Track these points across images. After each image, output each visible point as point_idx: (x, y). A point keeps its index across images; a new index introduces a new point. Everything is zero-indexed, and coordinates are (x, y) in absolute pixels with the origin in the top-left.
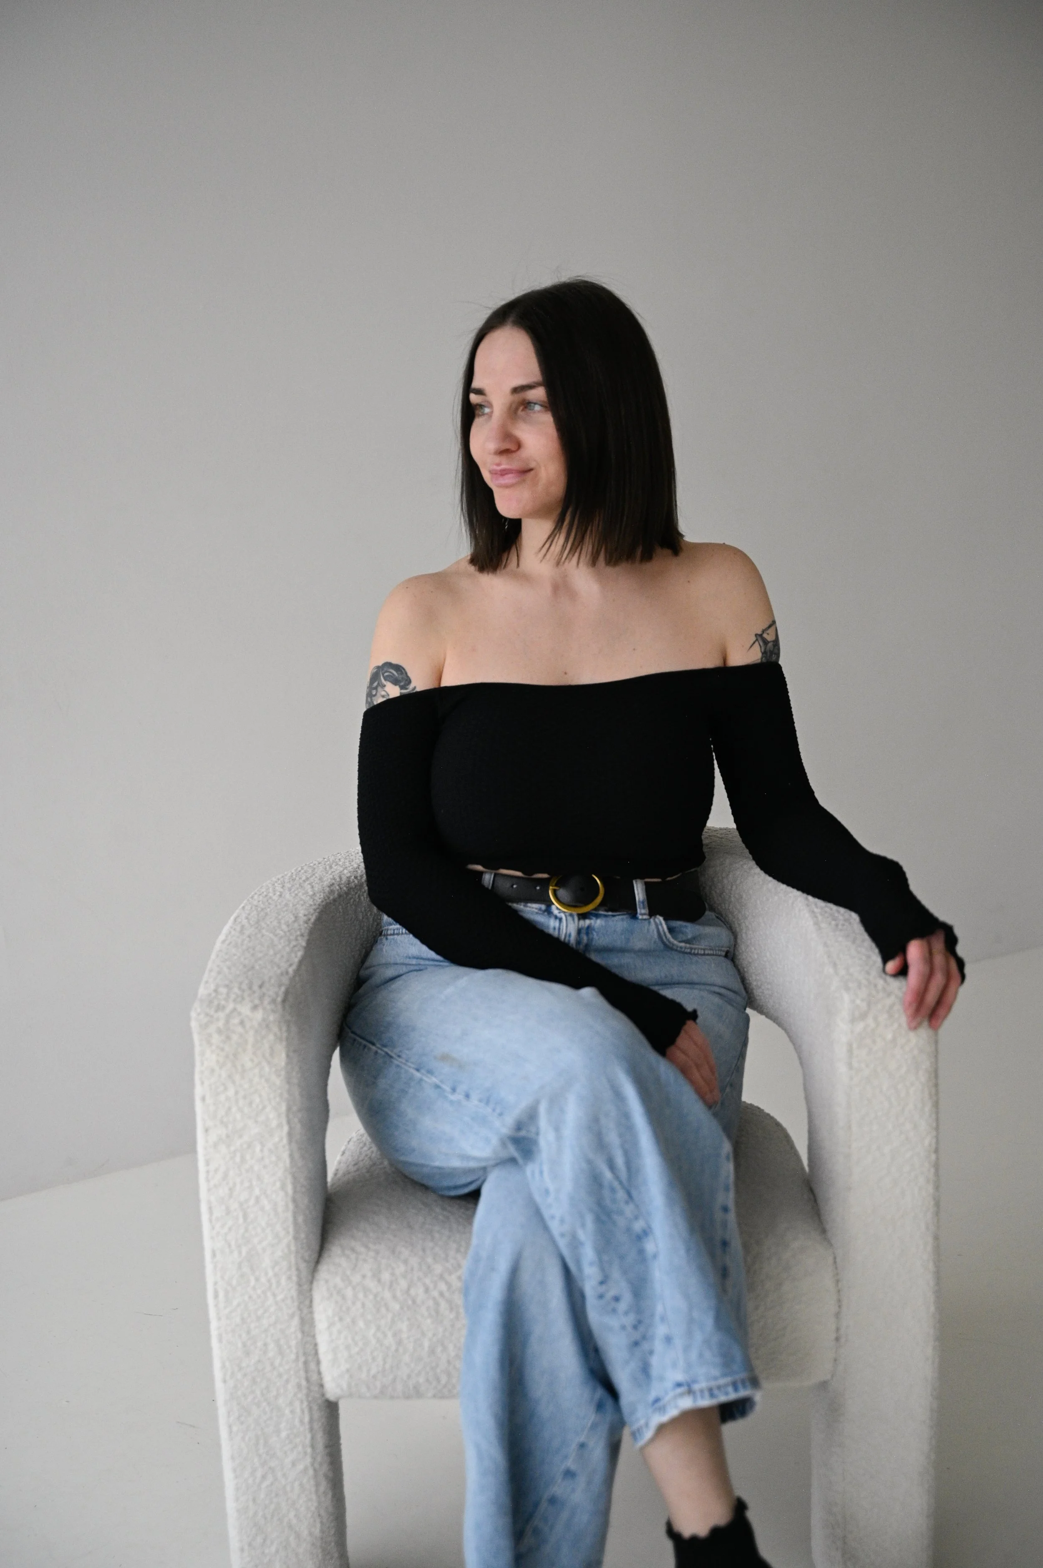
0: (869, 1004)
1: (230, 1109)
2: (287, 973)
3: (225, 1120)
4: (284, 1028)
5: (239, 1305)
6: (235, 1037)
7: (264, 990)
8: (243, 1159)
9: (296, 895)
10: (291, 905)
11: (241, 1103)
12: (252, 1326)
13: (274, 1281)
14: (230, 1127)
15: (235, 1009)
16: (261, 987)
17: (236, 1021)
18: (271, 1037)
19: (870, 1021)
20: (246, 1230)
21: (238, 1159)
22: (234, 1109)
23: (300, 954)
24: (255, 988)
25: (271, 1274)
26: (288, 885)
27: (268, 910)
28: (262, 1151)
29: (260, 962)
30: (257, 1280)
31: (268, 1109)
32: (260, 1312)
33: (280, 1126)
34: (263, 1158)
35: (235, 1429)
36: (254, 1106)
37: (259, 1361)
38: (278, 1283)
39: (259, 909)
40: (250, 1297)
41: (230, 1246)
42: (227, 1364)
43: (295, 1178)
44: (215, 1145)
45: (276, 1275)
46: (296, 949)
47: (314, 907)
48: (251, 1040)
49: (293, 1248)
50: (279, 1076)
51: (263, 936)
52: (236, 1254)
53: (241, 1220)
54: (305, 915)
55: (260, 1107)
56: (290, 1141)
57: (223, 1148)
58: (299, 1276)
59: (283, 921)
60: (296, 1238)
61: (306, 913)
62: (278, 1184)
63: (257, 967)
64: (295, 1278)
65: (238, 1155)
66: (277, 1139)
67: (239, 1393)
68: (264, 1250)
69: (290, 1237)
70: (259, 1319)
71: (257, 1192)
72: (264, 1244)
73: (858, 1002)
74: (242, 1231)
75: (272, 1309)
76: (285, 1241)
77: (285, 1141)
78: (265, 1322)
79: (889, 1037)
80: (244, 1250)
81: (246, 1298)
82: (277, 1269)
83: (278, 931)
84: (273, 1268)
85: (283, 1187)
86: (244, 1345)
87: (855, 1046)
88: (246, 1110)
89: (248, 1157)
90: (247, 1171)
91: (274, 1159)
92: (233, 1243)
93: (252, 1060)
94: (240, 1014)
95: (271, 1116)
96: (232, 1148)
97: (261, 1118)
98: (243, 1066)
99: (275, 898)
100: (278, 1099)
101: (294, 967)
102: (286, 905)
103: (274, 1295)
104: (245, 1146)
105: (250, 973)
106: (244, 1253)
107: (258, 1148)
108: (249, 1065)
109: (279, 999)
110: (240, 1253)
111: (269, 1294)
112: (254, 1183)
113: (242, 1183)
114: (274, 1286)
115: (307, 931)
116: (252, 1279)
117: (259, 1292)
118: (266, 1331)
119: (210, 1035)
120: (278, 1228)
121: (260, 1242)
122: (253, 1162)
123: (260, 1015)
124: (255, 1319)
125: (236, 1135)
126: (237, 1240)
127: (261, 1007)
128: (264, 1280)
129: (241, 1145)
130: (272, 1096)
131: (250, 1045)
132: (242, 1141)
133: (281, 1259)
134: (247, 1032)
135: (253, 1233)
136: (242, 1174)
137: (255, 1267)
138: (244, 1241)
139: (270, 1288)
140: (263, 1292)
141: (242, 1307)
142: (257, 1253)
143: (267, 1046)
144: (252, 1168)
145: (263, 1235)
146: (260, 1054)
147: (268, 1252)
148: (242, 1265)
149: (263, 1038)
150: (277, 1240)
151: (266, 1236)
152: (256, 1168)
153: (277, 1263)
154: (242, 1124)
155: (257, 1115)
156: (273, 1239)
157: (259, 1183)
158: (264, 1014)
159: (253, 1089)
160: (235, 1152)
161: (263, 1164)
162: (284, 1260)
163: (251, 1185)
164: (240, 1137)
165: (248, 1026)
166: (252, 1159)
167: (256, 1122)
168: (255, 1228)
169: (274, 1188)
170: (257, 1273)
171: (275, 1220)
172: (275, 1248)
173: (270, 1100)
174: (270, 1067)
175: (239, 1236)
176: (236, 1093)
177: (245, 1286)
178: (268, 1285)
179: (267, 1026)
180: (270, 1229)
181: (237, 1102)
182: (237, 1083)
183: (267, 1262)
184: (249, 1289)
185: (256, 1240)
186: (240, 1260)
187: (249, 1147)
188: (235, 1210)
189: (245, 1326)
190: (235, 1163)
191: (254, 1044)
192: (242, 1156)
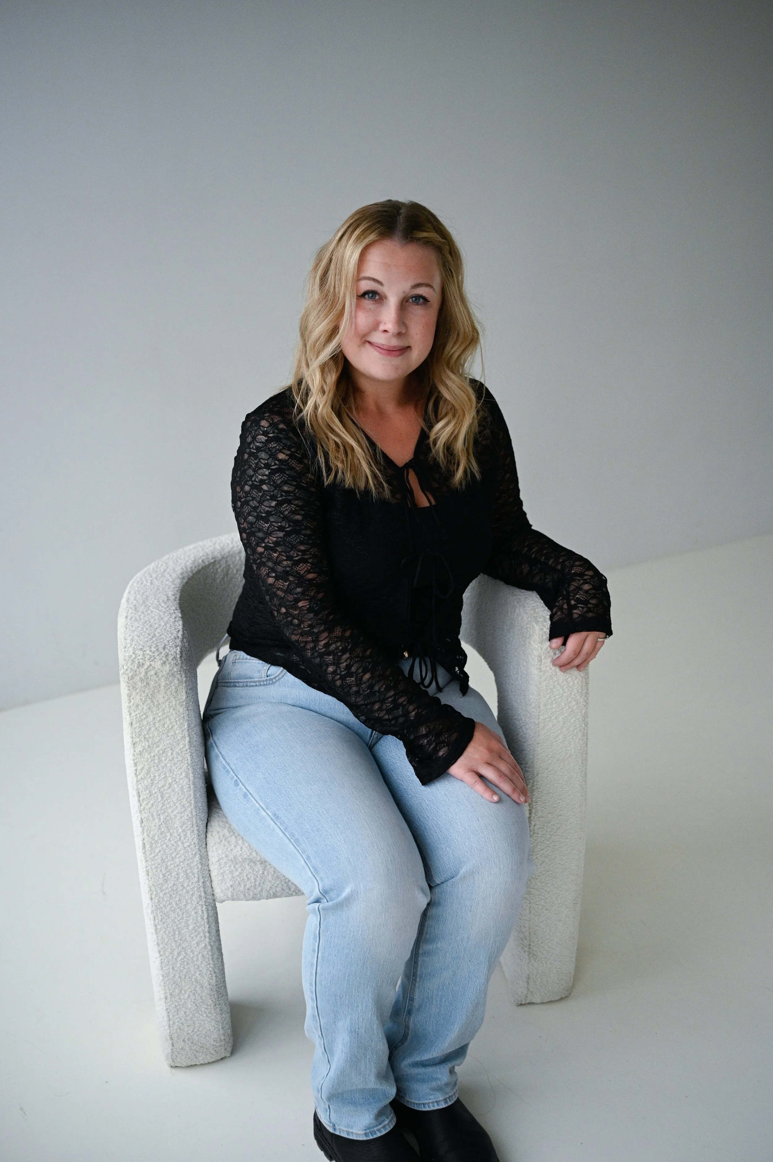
1: (150, 729)
2: (178, 637)
3: (147, 736)
4: (184, 676)
5: (160, 851)
6: (152, 683)
7: (167, 651)
8: (160, 761)
9: (162, 582)
10: (161, 589)
11: (157, 725)
12: (169, 863)
13: (182, 835)
14: (150, 741)
15: (150, 665)
16: (164, 648)
17: (153, 672)
18: (176, 682)
20: (163, 804)
21: (156, 761)
22: (153, 729)
23: (181, 623)
24: (161, 650)
25: (180, 830)
26: (154, 575)
27: (147, 593)
28: (172, 754)
29: (158, 631)
30: (171, 835)
31: (176, 727)
32: (174, 855)
33: (183, 737)
34: (173, 759)
35: (159, 927)
36: (166, 726)
37: (174, 885)
38: (185, 835)
39: (141, 593)
40: (167, 846)
41: (153, 816)
42: (153, 888)
43: (194, 769)
44: (141, 753)
45: (184, 831)
46: (177, 619)
47: (177, 589)
48: (163, 684)
49: (194, 813)
50: (182, 706)
51: (152, 612)
52: (157, 820)
53: (160, 799)
54: (173, 595)
55: (170, 727)
56: (190, 747)
57: (146, 755)
58: (198, 831)
59: (161, 601)
60: (195, 807)
61: (173, 593)
62: (184, 775)
63: (157, 635)
64: (196, 832)
65: (156, 758)
67: (162, 905)
68: (175, 816)
69: (193, 805)
70: (173, 859)
71: (170, 780)
72: (175, 812)
74: (161, 805)
75: (182, 852)
78: (177, 860)
80: (162, 817)
81: (164, 846)
82: (184, 827)
83: (161, 608)
84: (182, 827)
85: (187, 776)
86: (164, 875)
88: (160, 730)
89: (163, 759)
90: (163, 768)
91: (180, 758)
92: (155, 813)
93: (164, 697)
94: (154, 668)
95: (177, 732)
96: (152, 755)
97: (172, 733)
98: (158, 701)
99: (148, 584)
100: (182, 721)
101: (181, 633)
102: (158, 589)
103: (183, 843)
104: (161, 752)
105: (154, 639)
106: (162, 820)
107: (169, 754)
108: (161, 700)
109: (178, 656)
110: (160, 819)
111: (179, 843)
112: (168, 774)
113: (160, 775)
114: (182, 838)
115: (178, 606)
116: (168, 834)
117: (173, 842)
118: (177, 866)
119: (135, 683)
121: (172, 812)
122: (166, 762)
123: (167, 668)
124: (171, 859)
125: (155, 746)
126: (157, 811)
127: (167, 663)
128: (175, 834)
129: (158, 752)
130: (177, 719)
131: (162, 688)
132: (159, 749)
133: (187, 821)
134: (159, 680)
135: (168, 806)
136: (159, 769)
137: (170, 827)
138: (162, 811)
139: (180, 839)
140: (175, 842)
141: (162, 852)
142: (171, 818)
143: (173, 688)
144: (166, 765)
145: (175, 807)
146: (169, 692)
147: (178, 817)
148: (161, 826)
149: (171, 682)
150: (184, 809)
151: (177, 807)
152: (168, 765)
153: (184, 824)
154: (158, 738)
155: (168, 732)
156: (181, 809)
157: (171, 775)
158: (170, 667)
159: (165, 716)
160: (154, 756)
161: (173, 762)
162: (188, 821)
163: (166, 776)
164: (158, 746)
165: (160, 676)
166: (166, 760)
167: (168, 736)
168: (169, 803)
169: (181, 777)
170: (171, 831)
171: (182, 798)
172: (183, 815)
173: (176, 722)
174: (176, 701)
175: (159, 809)
176: (154, 719)
177: (163, 839)
178: (179, 837)
179: (173, 674)
180: (179, 802)
181: (154, 724)
182: (154, 713)
183: (177, 823)
184: (166, 841)
185: (170, 811)
186: (160, 824)
187: (163, 753)
188: (156, 793)
189: (164, 864)
190: (154, 763)
191: (165, 687)
192: (159, 758)
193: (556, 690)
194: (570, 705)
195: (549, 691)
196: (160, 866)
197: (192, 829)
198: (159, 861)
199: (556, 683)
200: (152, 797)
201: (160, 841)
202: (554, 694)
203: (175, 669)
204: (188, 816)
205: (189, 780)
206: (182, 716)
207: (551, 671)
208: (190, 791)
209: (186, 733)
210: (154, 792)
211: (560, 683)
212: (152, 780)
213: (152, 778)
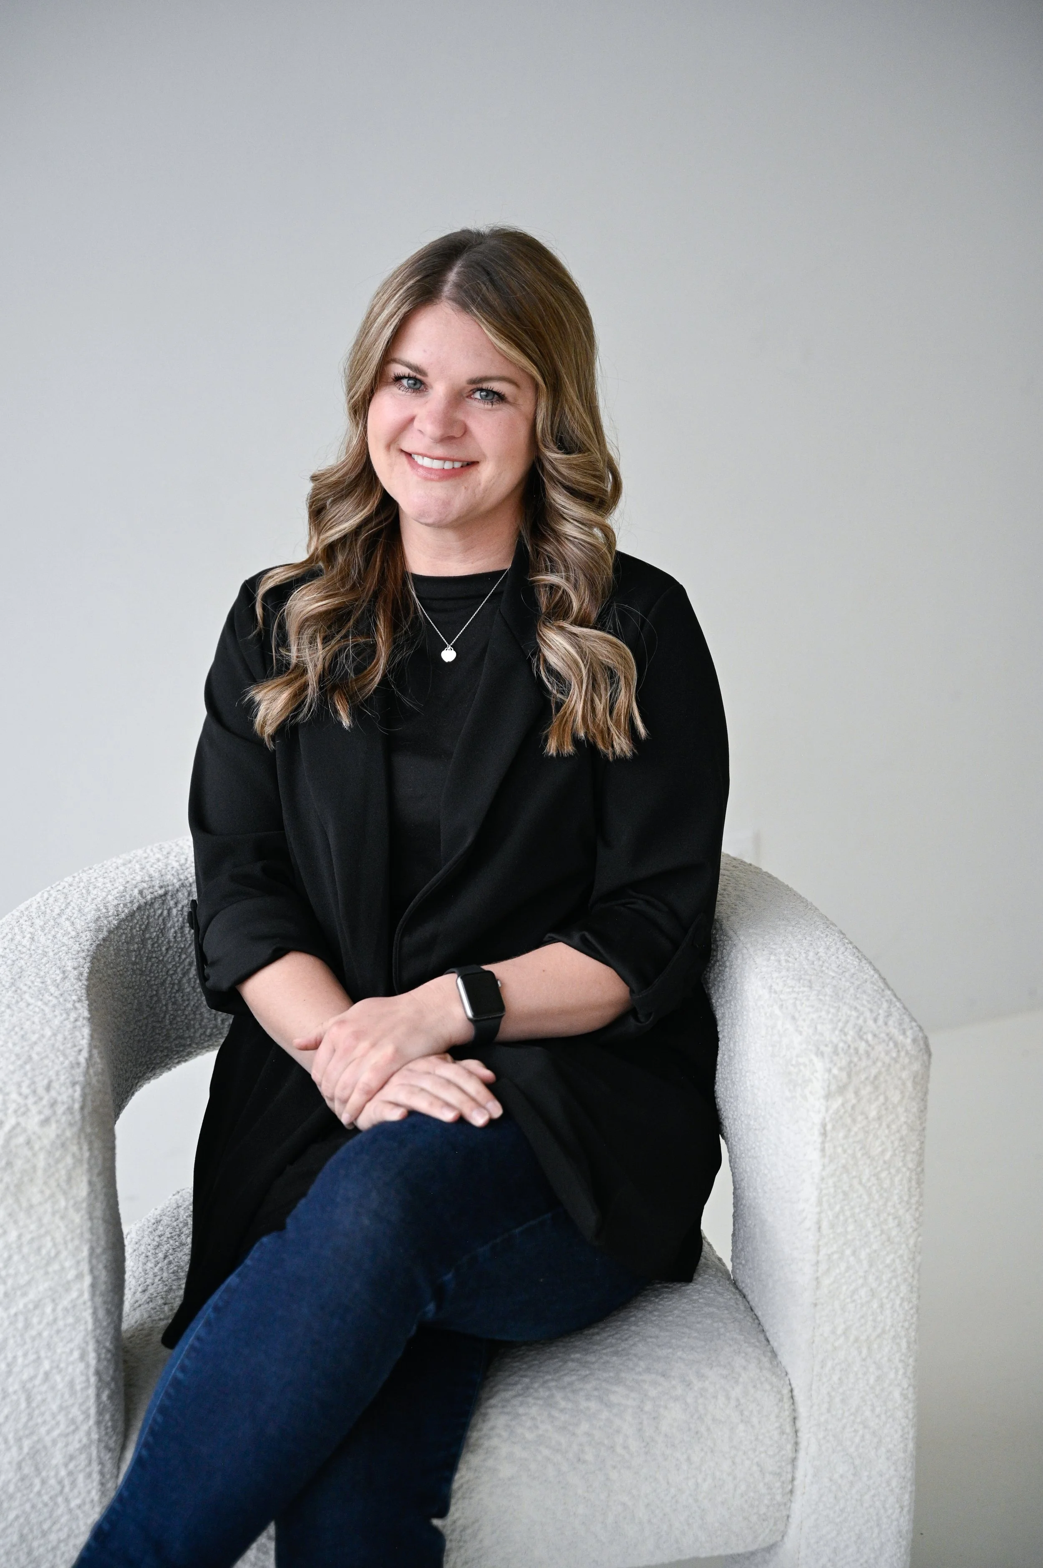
0: (849, 1075)
1: (10, 1258)
2: (78, 1064)
4: (85, 1147)
5: (17, 1517)
6: (19, 1164)
7: (53, 1093)
8: (28, 1326)
9: (54, 937)
10: (51, 954)
11: (25, 1250)
12: (35, 1544)
13: (66, 1482)
14: (10, 1282)
15: (18, 1124)
16: (48, 1088)
17: (21, 1140)
18: (69, 1160)
19: (850, 1095)
20: (30, 1417)
21: (20, 1325)
22: (16, 1258)
23: (86, 1031)
24: (41, 1091)
25: (63, 1473)
26: (39, 922)
27: (22, 962)
28: (54, 1310)
29: (37, 1049)
30: (43, 1482)
31: (64, 1254)
32: (46, 1526)
33: (79, 1276)
34: (55, 1320)
36: (44, 1252)
38: (73, 1484)
39: (9, 962)
40: (33, 1507)
45: (70, 1474)
46: (79, 1023)
47: (83, 954)
48: (41, 1163)
49: (95, 1436)
50: (78, 1210)
51: (28, 1005)
52: (14, 1450)
53: (23, 1405)
54: (75, 969)
55: (53, 1254)
56: (93, 1295)
58: (102, 1473)
59: (49, 982)
60: (98, 1423)
61: (76, 965)
62: (76, 1354)
63: (35, 1057)
64: (96, 1477)
65: (21, 1318)
66: (74, 1294)
68: (54, 1442)
69: (91, 1422)
70: (44, 1534)
71: (46, 1365)
72: (56, 1433)
73: (835, 1071)
74: (24, 1419)
75: (63, 1520)
76: (85, 1428)
77: (86, 1296)
78: (53, 1537)
79: (873, 1114)
80: (27, 1444)
81: (28, 1507)
82: (71, 1466)
83: (47, 997)
84: (66, 1465)
85: (83, 1357)
87: (829, 1127)
88: (32, 1260)
89: (35, 1320)
90: (34, 1339)
91: (71, 1320)
92: (11, 1436)
93: (42, 1192)
94: (25, 1130)
95: (67, 1264)
96: (13, 1311)
97: (56, 1266)
98: (29, 1200)
99: (25, 942)
100: (77, 1242)
101: (85, 1054)
102: (45, 954)
103: (67, 1501)
104: (31, 1306)
105: (28, 1067)
106: (26, 1450)
107: (49, 1310)
108: (36, 1199)
109: (77, 1106)
110: (21, 1448)
111: (60, 1500)
112: (43, 1354)
113: (25, 1355)
114: (67, 1489)
115: (84, 991)
116: (37, 1482)
117: (46, 1498)
118: (54, 1549)
120: (75, 1411)
121: (48, 1432)
122: (41, 1327)
123: (52, 1131)
124: (40, 1536)
125: (19, 1293)
126: (16, 1431)
127: (53, 1120)
128: (52, 1482)
129: (25, 1306)
130: (69, 1237)
131: (40, 1173)
132: (26, 1300)
133: (77, 1453)
134: (35, 1155)
135: (40, 1420)
136: (25, 1343)
137: (41, 1466)
138: (27, 1432)
139: (61, 1492)
140: (51, 1498)
141: (22, 1520)
142: (45, 1447)
143: (63, 1172)
144: (40, 1334)
145: (53, 1423)
146: (53, 1183)
147: (60, 1445)
148: (23, 1464)
149: (58, 1161)
150: (72, 1427)
151: (58, 1424)
152: (45, 1334)
153: (72, 1458)
154: (27, 1278)
155: (48, 1264)
156: (68, 1426)
157: (49, 1354)
158: (58, 1128)
159: (43, 1231)
160: (16, 1315)
161: (55, 1328)
162: (81, 1453)
163: (39, 1358)
164: (24, 1294)
165: (37, 1147)
166: (40, 1323)
167: (47, 1273)
168: (42, 1414)
169: (71, 1359)
170: (44, 1474)
171: (70, 1402)
172: (70, 1438)
173: (66, 1243)
174: (67, 1200)
175: (20, 1426)
176: (20, 1237)
177: (25, 1492)
178: (58, 1488)
179: (63, 1145)
180: (63, 1413)
181: (20, 1247)
182: (21, 1224)
183: (58, 1458)
184: (32, 1496)
185: (43, 1430)
186: (21, 1457)
187: (36, 1307)
188: (15, 1392)
189: (24, 1545)
190: (16, 1329)
191: (45, 1170)
192: (26, 1319)
196: (15, 1550)
197: (88, 1470)
198: (15, 1538)
200: (8, 1400)
201: (19, 1495)
203: (68, 1134)
204: (80, 1441)
205: (88, 1366)
206: (78, 1231)
208: (87, 1388)
209: (85, 1267)
210: (11, 1390)
212: (9, 1365)
213: (10, 1359)
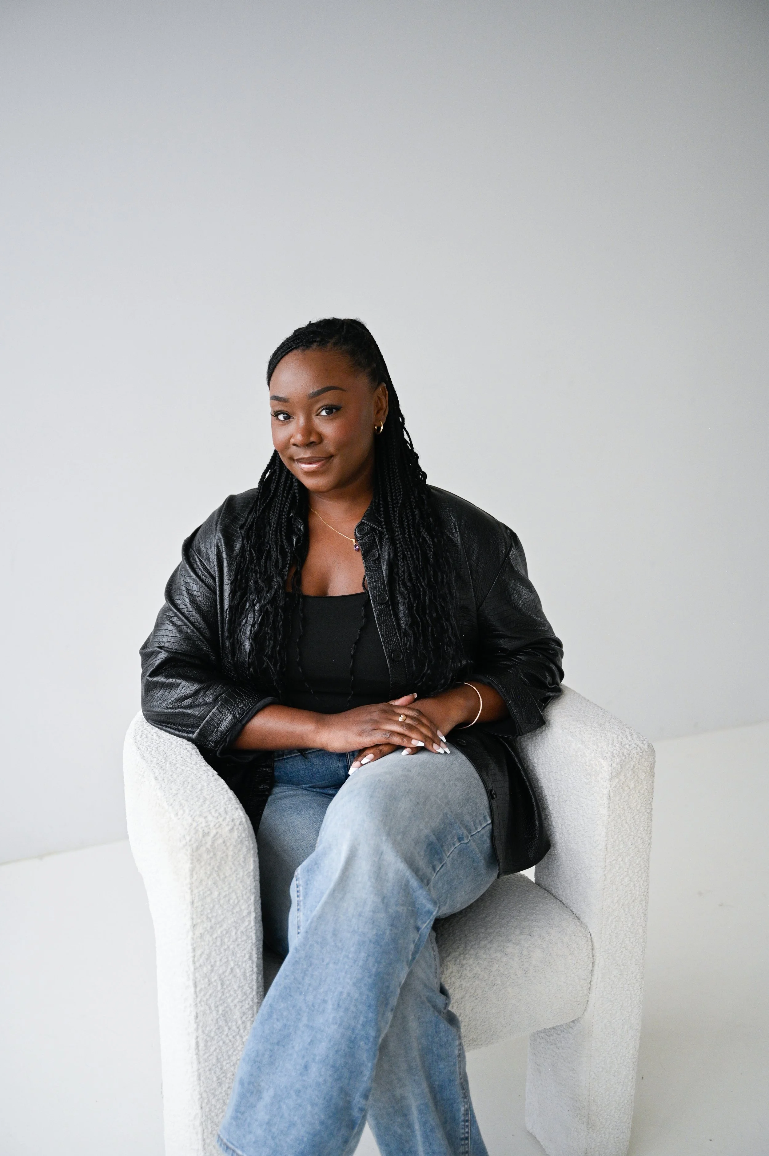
1: (214, 906)
3: (210, 916)
5: (215, 1050)
6: (219, 854)
7: (229, 814)
11: (222, 902)
12: (224, 1063)
13: (241, 1027)
14: (213, 920)
15: (217, 833)
16: (225, 812)
17: (220, 841)
18: (245, 850)
20: (223, 993)
21: (218, 943)
22: (217, 906)
25: (240, 1022)
28: (236, 933)
29: (205, 792)
30: (229, 1029)
31: (242, 901)
32: (230, 1053)
33: (249, 913)
34: (236, 939)
35: (208, 1141)
36: (231, 901)
37: (228, 1088)
38: (245, 1028)
40: (224, 1043)
41: (210, 1008)
42: (204, 1095)
43: (258, 949)
44: (202, 936)
45: (243, 1022)
48: (231, 853)
52: (214, 1012)
53: (219, 988)
55: (236, 902)
57: (207, 938)
60: (257, 993)
62: (247, 956)
63: (207, 797)
65: (219, 940)
66: (246, 923)
67: (213, 1114)
68: (235, 1006)
69: (254, 993)
70: (229, 1057)
71: (232, 964)
72: (236, 1001)
74: (220, 995)
75: (239, 1048)
76: (251, 996)
77: (253, 923)
80: (221, 1009)
81: (221, 1043)
84: (241, 1018)
85: (250, 958)
86: (218, 1078)
87: (611, 795)
88: (225, 907)
89: (226, 940)
90: (225, 950)
91: (244, 938)
92: (212, 1006)
93: (231, 869)
94: (221, 836)
95: (243, 907)
96: (214, 936)
97: (237, 909)
98: (224, 874)
100: (248, 894)
103: (241, 1037)
104: (224, 932)
106: (220, 1012)
107: (233, 934)
108: (228, 873)
110: (218, 1011)
111: (238, 1037)
112: (230, 959)
113: (221, 960)
114: (242, 1031)
116: (226, 1029)
117: (231, 1037)
119: (200, 855)
120: (246, 988)
121: (232, 1001)
122: (229, 943)
123: (235, 834)
124: (227, 1058)
125: (218, 926)
126: (216, 1002)
127: (235, 828)
128: (234, 1028)
129: (221, 932)
130: (244, 893)
131: (230, 858)
132: (222, 929)
133: (247, 1010)
134: (227, 849)
135: (228, 995)
136: (221, 953)
137: (228, 1020)
138: (221, 1002)
139: (238, 1033)
140: (233, 1037)
141: (218, 1051)
142: (231, 1010)
143: (242, 856)
144: (229, 947)
145: (235, 995)
146: (236, 863)
147: (238, 1007)
148: (219, 1020)
149: (239, 850)
150: (245, 997)
151: (237, 996)
152: (231, 947)
153: (244, 1013)
154: (222, 917)
155: (234, 908)
156: (242, 997)
157: (233, 958)
158: (238, 832)
159: (231, 890)
160: (216, 938)
161: (236, 943)
162: (249, 1011)
163: (228, 961)
164: (221, 927)
165: (228, 844)
166: (229, 941)
167: (233, 913)
168: (229, 991)
169: (245, 959)
170: (230, 1024)
171: (243, 984)
172: (244, 1003)
173: (242, 896)
174: (244, 872)
175: (218, 999)
176: (219, 895)
177: (220, 1035)
178: (237, 1030)
179: (241, 841)
180: (240, 990)
181: (219, 901)
182: (220, 887)
183: (237, 1014)
184: (223, 1037)
185: (229, 1000)
186: (218, 1017)
187: (227, 933)
188: (215, 981)
189: (219, 1064)
190: (216, 946)
191: (233, 856)
192: (222, 940)
193: (623, 829)
194: (637, 844)
195: (617, 830)
196: (214, 1067)
197: (252, 1019)
198: (214, 1061)
199: (624, 822)
200: (211, 986)
201: (216, 1037)
202: (622, 834)
203: (243, 835)
204: (249, 1004)
205: (253, 963)
206: (249, 888)
207: (620, 809)
208: (252, 975)
209: (252, 908)
210: (213, 980)
211: (628, 821)
212: (212, 966)
213: (213, 963)
